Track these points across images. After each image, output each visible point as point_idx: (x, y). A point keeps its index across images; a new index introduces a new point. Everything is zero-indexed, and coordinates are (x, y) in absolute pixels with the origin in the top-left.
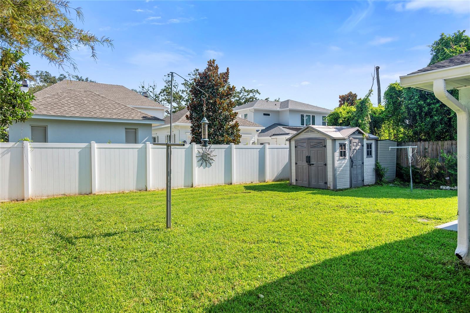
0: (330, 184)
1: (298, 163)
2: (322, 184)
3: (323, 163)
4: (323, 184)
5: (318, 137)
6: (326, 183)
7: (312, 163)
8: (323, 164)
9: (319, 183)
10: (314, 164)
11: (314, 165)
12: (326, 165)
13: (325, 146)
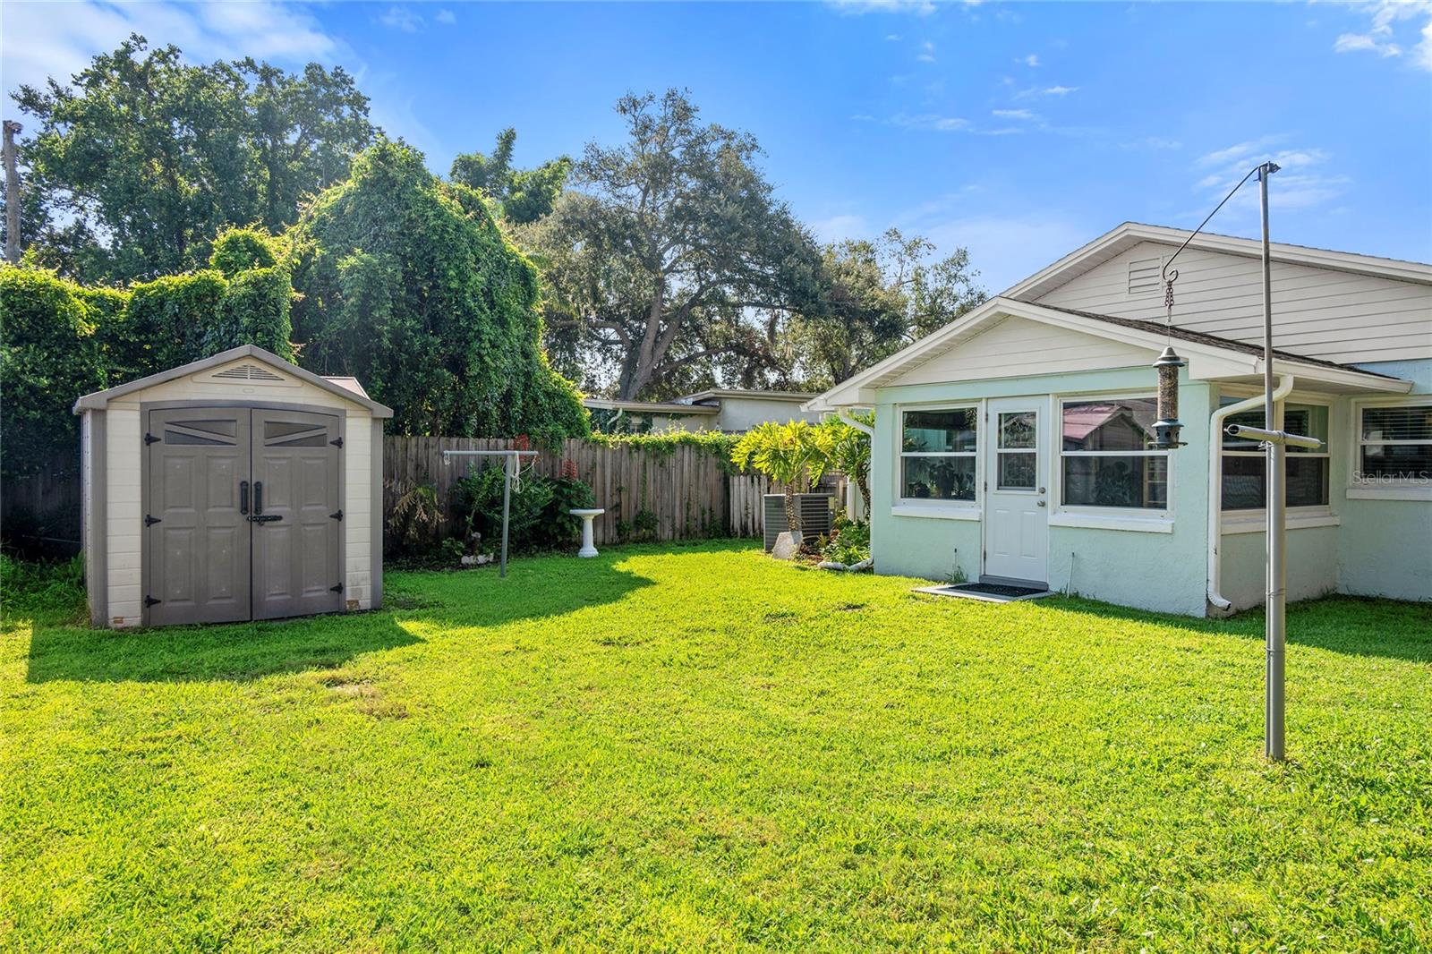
0: (358, 591)
1: (166, 515)
2: (317, 593)
3: (325, 511)
4: (324, 593)
5: (300, 401)
6: (339, 589)
7: (268, 511)
8: (327, 516)
9: (304, 596)
10: (280, 518)
11: (282, 522)
12: (339, 516)
13: (339, 443)
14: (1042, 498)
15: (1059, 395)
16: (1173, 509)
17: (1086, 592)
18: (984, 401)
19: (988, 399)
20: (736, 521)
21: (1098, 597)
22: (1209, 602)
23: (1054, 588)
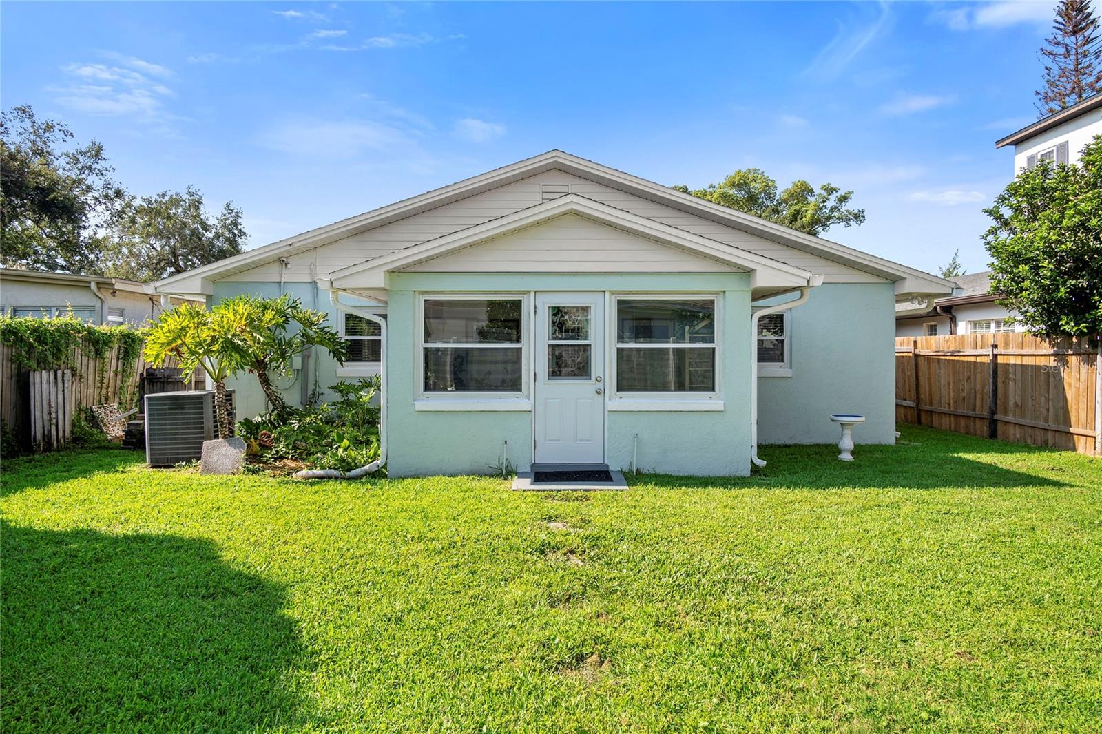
14: (600, 386)
15: (613, 293)
16: (720, 391)
17: (647, 467)
18: (532, 294)
19: (535, 292)
20: (38, 431)
21: (658, 471)
22: (752, 462)
23: (614, 467)
